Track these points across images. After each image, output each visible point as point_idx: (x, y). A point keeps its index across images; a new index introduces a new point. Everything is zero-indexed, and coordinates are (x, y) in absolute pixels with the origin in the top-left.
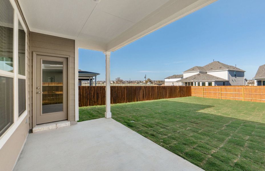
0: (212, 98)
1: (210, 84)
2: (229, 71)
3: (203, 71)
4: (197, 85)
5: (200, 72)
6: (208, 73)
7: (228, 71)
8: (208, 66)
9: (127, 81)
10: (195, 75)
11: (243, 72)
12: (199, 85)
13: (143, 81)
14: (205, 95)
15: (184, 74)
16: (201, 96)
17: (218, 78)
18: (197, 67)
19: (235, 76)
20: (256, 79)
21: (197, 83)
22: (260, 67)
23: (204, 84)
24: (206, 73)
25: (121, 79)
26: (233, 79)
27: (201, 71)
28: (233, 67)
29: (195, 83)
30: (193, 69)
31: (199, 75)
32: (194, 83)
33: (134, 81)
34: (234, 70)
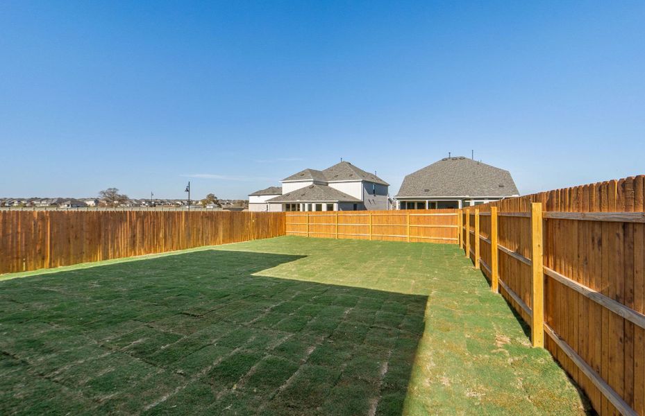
0: (322, 236)
1: (330, 208)
2: (364, 182)
3: (320, 180)
4: (306, 210)
5: (315, 182)
6: (329, 185)
7: (362, 181)
8: (330, 170)
9: (146, 201)
10: (304, 189)
11: (387, 186)
12: (310, 209)
13: (197, 202)
14: (312, 230)
15: (284, 185)
16: (304, 233)
17: (345, 196)
18: (310, 170)
19: (374, 193)
20: (398, 199)
21: (306, 205)
22: (406, 178)
23: (319, 208)
24: (327, 183)
25: (120, 193)
26: (371, 199)
27: (317, 180)
28: (372, 175)
29: (304, 205)
30: (301, 176)
31: (312, 187)
32: (301, 205)
33: (168, 201)
34: (372, 181)
